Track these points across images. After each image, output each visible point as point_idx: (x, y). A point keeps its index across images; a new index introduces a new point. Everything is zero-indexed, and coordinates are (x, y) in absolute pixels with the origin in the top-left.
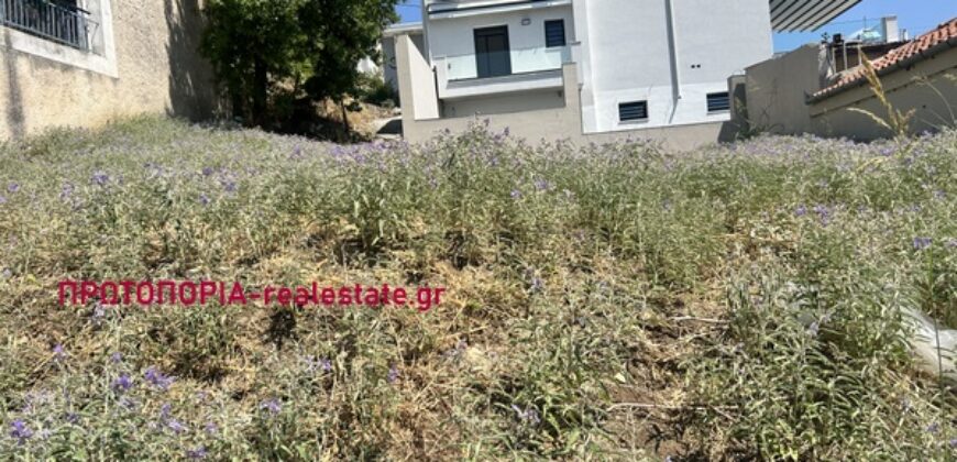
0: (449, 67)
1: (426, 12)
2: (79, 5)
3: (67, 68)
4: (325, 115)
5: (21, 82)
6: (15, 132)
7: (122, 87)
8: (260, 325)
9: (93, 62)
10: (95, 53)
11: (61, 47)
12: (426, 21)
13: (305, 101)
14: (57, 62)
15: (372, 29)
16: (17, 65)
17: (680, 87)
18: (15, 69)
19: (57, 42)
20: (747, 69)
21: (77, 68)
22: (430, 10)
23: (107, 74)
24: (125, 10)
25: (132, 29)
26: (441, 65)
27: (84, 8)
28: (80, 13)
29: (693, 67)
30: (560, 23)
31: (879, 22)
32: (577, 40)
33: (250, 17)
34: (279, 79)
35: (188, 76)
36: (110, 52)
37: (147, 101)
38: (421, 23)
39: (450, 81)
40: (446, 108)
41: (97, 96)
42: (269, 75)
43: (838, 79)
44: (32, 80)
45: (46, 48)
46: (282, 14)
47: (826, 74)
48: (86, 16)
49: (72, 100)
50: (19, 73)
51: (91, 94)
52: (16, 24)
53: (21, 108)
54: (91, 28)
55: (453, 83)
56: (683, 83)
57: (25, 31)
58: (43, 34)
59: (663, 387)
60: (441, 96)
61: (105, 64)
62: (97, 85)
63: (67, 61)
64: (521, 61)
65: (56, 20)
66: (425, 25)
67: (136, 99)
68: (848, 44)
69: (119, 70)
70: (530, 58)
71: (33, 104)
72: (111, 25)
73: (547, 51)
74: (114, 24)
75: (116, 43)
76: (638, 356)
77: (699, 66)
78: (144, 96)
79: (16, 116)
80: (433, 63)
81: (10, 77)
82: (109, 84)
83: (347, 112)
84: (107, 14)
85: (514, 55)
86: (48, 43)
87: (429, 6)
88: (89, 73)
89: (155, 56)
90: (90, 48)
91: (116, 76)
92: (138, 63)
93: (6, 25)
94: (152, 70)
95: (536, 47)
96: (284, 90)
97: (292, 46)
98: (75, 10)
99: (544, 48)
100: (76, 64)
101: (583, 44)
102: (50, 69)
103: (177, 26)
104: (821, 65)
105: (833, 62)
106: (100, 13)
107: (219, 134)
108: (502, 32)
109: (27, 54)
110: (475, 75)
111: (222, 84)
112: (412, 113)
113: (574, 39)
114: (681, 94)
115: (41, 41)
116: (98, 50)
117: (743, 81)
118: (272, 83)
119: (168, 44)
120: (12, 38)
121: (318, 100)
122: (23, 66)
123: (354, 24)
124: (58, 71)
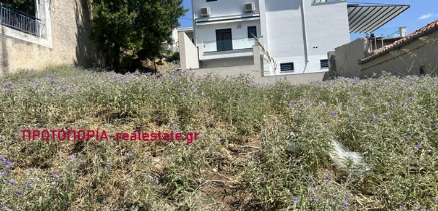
0: (205, 46)
1: (195, 22)
2: (36, 17)
3: (29, 44)
4: (147, 67)
5: (8, 49)
6: (4, 71)
7: (54, 53)
8: (70, 147)
9: (41, 41)
10: (42, 37)
11: (27, 34)
12: (195, 26)
13: (138, 60)
14: (25, 41)
15: (166, 29)
16: (6, 42)
17: (308, 57)
18: (5, 43)
19: (25, 32)
20: (336, 49)
21: (34, 44)
22: (196, 21)
23: (48, 47)
24: (57, 19)
25: (60, 27)
26: (201, 45)
27: (39, 18)
28: (36, 20)
29: (314, 48)
30: (255, 28)
31: (398, 29)
32: (262, 35)
33: (110, 23)
34: (126, 50)
35: (85, 47)
36: (50, 37)
37: (65, 59)
38: (192, 27)
39: (205, 53)
40: (202, 64)
41: (42, 56)
42: (121, 48)
43: (372, 53)
44: (12, 48)
45: (20, 35)
46: (125, 21)
47: (367, 51)
48: (39, 21)
49: (31, 58)
50: (7, 45)
51: (40, 55)
52: (6, 24)
53: (7, 60)
54: (41, 26)
55: (206, 53)
56: (309, 55)
57: (10, 27)
58: (19, 29)
59: (233, 175)
60: (200, 59)
61: (47, 42)
62: (43, 52)
63: (29, 40)
64: (237, 44)
65: (25, 23)
66: (194, 28)
67: (60, 58)
68: (377, 38)
69: (53, 45)
70: (241, 43)
71: (13, 59)
72: (50, 25)
73: (249, 40)
74: (52, 25)
75: (52, 33)
76: (224, 161)
77: (317, 47)
78: (64, 57)
79: (5, 64)
80: (197, 45)
81: (3, 47)
82: (48, 51)
83: (156, 65)
84: (49, 20)
85: (233, 42)
86: (21, 33)
87: (196, 19)
88: (39, 46)
89: (70, 39)
90: (40, 35)
91: (52, 47)
92: (62, 42)
93: (2, 24)
94: (69, 45)
95: (244, 38)
96: (127, 55)
97: (129, 36)
98: (35, 19)
99: (247, 39)
100: (34, 42)
101: (264, 37)
102: (21, 44)
103: (81, 26)
104: (365, 47)
105: (371, 46)
106: (45, 20)
107: (95, 73)
108: (228, 31)
109: (11, 37)
110: (216, 50)
111: (100, 52)
112: (185, 66)
113: (261, 34)
114: (308, 60)
115: (18, 31)
116: (44, 36)
117: (334, 54)
118: (122, 52)
119: (77, 34)
120: (4, 31)
121: (143, 60)
122: (9, 42)
123: (158, 26)
124: (25, 45)
